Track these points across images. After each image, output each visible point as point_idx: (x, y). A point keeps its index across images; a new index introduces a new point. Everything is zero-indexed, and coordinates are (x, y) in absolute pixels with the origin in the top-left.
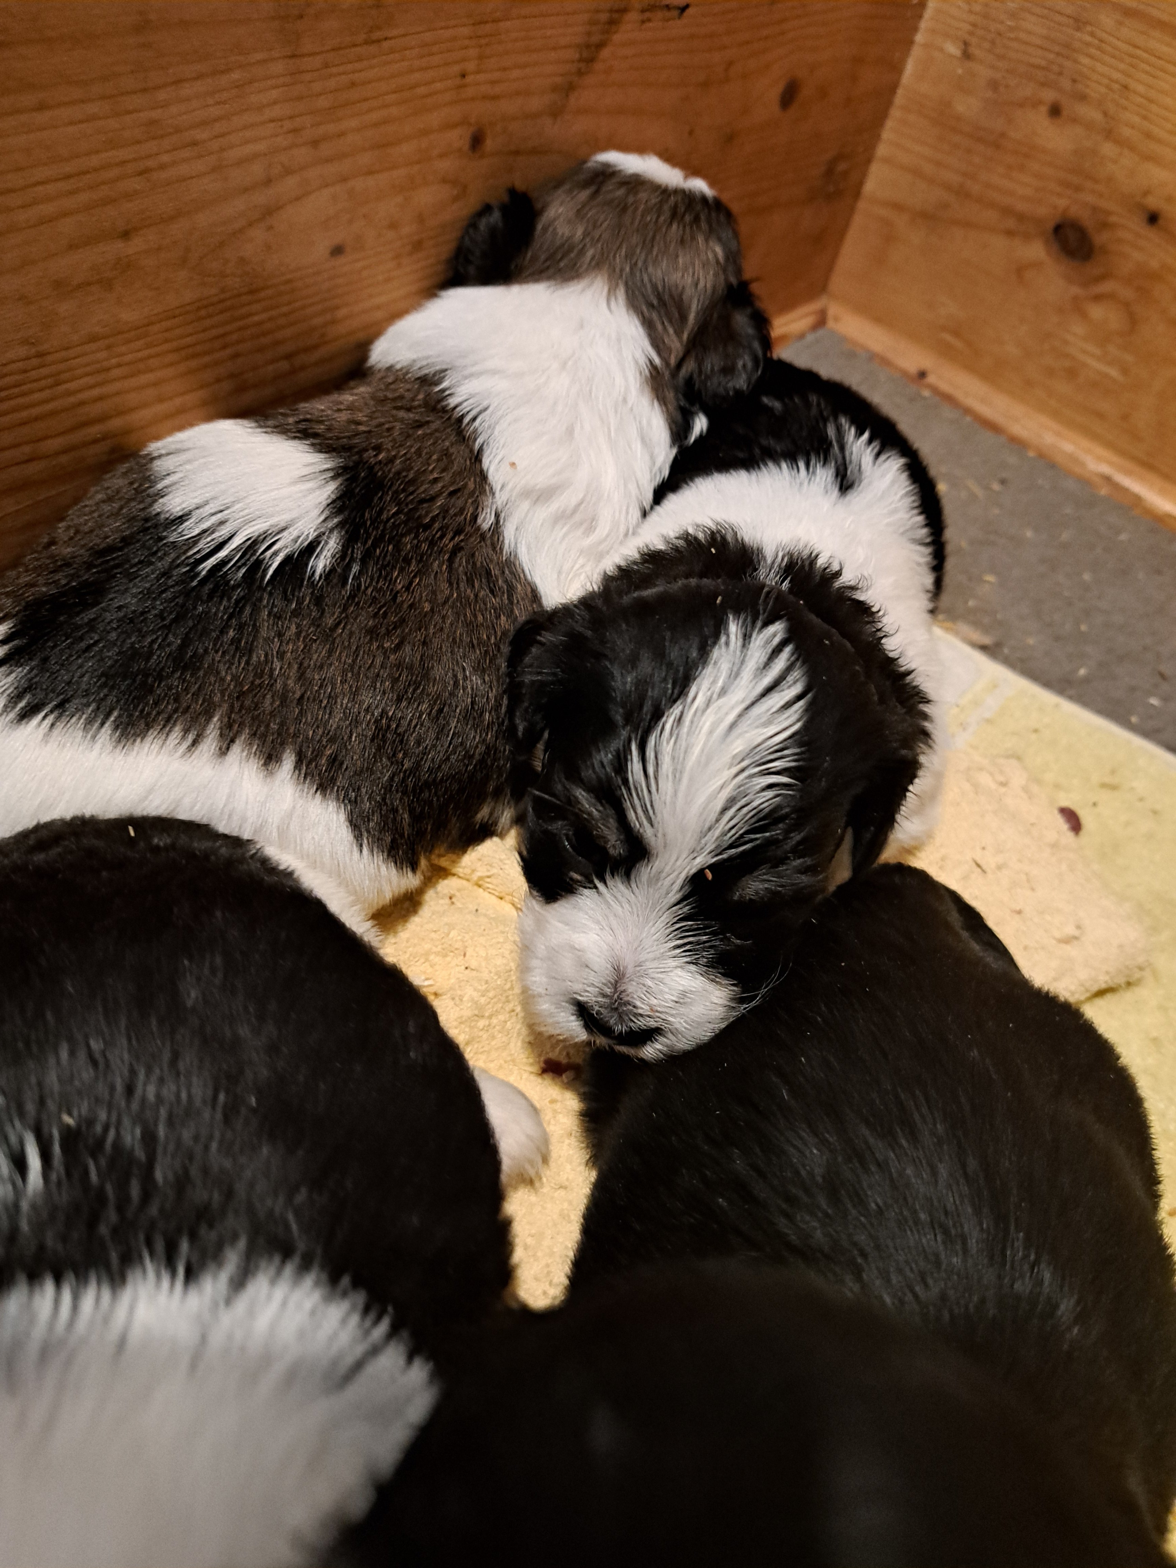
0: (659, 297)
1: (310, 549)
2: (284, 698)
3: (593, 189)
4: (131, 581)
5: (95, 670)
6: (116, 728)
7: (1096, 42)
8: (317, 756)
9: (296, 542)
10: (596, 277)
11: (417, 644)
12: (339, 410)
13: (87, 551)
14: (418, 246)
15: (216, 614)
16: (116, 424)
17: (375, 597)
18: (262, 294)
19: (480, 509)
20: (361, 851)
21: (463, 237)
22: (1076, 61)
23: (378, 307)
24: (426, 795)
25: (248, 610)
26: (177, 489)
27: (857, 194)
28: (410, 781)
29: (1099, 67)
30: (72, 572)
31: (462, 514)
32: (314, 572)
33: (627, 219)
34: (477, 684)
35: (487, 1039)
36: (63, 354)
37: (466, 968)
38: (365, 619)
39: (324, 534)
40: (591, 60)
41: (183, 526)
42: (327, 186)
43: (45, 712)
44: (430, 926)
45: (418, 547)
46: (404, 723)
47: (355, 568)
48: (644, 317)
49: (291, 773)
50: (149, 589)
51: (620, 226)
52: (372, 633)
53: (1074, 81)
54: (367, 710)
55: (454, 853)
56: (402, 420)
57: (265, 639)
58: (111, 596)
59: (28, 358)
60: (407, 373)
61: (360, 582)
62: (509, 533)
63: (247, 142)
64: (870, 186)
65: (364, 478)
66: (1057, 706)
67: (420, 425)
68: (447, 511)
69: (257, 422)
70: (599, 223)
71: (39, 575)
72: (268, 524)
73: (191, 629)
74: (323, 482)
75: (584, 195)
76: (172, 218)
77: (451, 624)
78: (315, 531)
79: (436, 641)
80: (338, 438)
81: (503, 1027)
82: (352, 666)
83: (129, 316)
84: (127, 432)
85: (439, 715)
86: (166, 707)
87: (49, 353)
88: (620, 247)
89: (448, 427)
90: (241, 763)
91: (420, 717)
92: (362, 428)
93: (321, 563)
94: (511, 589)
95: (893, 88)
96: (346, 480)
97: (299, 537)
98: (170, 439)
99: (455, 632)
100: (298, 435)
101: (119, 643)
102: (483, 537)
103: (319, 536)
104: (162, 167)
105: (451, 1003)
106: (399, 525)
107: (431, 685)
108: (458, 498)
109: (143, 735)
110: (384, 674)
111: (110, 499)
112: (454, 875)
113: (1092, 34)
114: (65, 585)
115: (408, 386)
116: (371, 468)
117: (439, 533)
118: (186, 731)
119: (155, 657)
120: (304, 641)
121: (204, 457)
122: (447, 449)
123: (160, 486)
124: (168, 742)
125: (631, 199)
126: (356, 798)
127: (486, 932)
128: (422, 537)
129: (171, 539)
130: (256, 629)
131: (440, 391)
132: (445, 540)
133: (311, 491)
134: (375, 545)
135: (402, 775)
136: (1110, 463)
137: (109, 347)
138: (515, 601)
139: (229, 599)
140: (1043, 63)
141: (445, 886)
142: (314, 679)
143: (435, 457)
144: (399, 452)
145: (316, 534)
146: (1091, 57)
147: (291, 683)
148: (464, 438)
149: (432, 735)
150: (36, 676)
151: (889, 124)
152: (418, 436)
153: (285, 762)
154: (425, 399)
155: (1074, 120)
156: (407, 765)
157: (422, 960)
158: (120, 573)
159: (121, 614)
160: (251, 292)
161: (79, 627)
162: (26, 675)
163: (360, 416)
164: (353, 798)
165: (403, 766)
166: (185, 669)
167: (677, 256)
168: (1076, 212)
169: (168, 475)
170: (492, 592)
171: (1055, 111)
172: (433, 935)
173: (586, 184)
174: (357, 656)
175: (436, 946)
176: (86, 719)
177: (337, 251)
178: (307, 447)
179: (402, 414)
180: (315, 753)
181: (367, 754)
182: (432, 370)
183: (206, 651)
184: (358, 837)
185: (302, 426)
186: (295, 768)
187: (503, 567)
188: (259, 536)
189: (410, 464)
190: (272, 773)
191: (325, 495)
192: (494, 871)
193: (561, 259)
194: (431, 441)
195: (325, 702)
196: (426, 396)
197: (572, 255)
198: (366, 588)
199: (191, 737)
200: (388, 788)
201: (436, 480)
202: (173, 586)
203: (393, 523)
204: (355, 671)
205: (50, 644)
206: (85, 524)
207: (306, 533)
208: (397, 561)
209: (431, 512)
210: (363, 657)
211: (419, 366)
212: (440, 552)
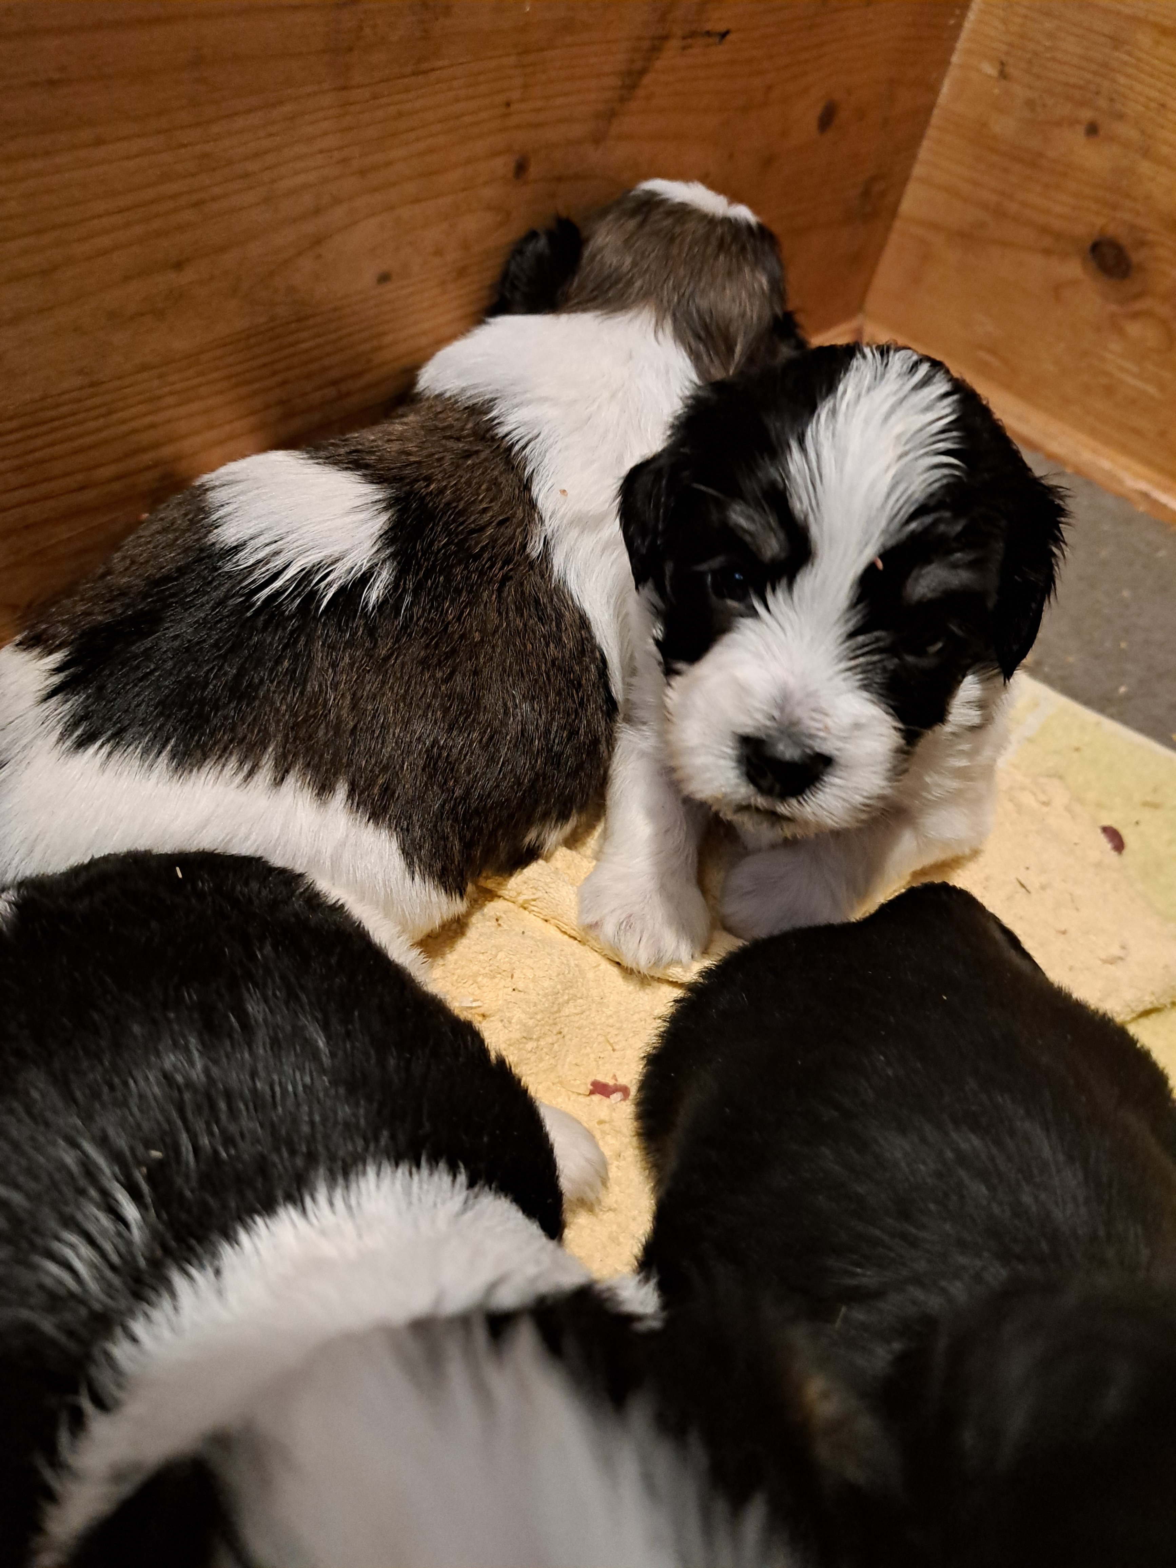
0: (706, 327)
1: (364, 580)
2: (337, 729)
3: (639, 218)
4: (186, 610)
5: (151, 699)
6: (173, 757)
7: (1133, 61)
8: (370, 785)
9: (350, 573)
10: (644, 307)
11: (468, 674)
12: (389, 441)
13: (143, 580)
14: (462, 272)
15: (271, 644)
16: (167, 451)
17: (427, 628)
18: (311, 322)
19: (529, 537)
20: (413, 879)
21: (508, 263)
22: (1114, 81)
23: (424, 333)
24: (475, 822)
25: (303, 640)
26: (232, 520)
27: (893, 213)
28: (461, 809)
29: (1138, 87)
30: (127, 601)
31: (511, 544)
32: (367, 603)
33: (675, 251)
34: (527, 711)
35: (535, 1062)
36: (117, 383)
37: (514, 990)
38: (416, 650)
39: (377, 565)
40: (634, 87)
41: (238, 556)
42: (373, 215)
43: (101, 741)
44: (478, 948)
45: (468, 578)
46: (455, 751)
47: (408, 599)
48: (690, 347)
49: (344, 802)
50: (204, 619)
51: (667, 257)
52: (424, 663)
53: (1112, 100)
54: (419, 739)
55: (501, 876)
56: (452, 450)
57: (319, 670)
58: (167, 625)
59: (81, 388)
60: (456, 402)
61: (413, 613)
62: (558, 561)
63: (296, 173)
64: (907, 206)
65: (416, 509)
66: (1098, 724)
67: (468, 455)
68: (496, 540)
69: (307, 453)
70: (647, 253)
71: (94, 604)
72: (323, 554)
73: (246, 659)
74: (376, 513)
75: (631, 224)
76: (223, 249)
77: (501, 654)
78: (368, 562)
79: (486, 672)
80: (390, 469)
81: (551, 1050)
82: (404, 698)
83: (181, 345)
84: (178, 458)
85: (490, 743)
86: (223, 736)
87: (103, 383)
88: (668, 278)
89: (497, 457)
90: (295, 793)
91: (470, 745)
92: (413, 459)
93: (374, 594)
94: (560, 616)
95: (929, 109)
96: (399, 510)
97: (352, 568)
98: (222, 470)
99: (505, 661)
100: (350, 466)
101: (175, 672)
102: (531, 565)
103: (372, 567)
104: (214, 199)
105: (500, 1025)
106: (450, 555)
107: (481, 714)
108: (507, 528)
109: (200, 764)
110: (436, 703)
111: (164, 531)
112: (500, 897)
113: (1129, 54)
114: (121, 614)
115: (457, 416)
116: (422, 499)
117: (489, 563)
118: (241, 763)
119: (211, 687)
120: (357, 671)
121: (257, 488)
122: (496, 478)
123: (214, 517)
124: (224, 772)
125: (678, 230)
126: (408, 826)
127: (534, 954)
128: (472, 567)
129: (226, 569)
130: (311, 659)
131: (489, 420)
132: (495, 570)
133: (364, 522)
134: (427, 577)
135: (452, 802)
136: (1149, 481)
137: (160, 376)
138: (564, 629)
139: (285, 629)
140: (1081, 82)
141: (493, 908)
142: (366, 710)
143: (484, 487)
144: (449, 482)
145: (369, 564)
146: (1128, 76)
147: (344, 713)
148: (513, 468)
149: (483, 761)
150: (93, 704)
151: (926, 143)
152: (468, 466)
153: (338, 792)
154: (473, 428)
155: (1112, 139)
156: (458, 792)
157: (471, 982)
158: (176, 603)
159: (177, 643)
160: (298, 320)
161: (136, 657)
162: (82, 703)
163: (411, 446)
164: (405, 827)
165: (454, 793)
166: (240, 700)
167: (724, 288)
168: (1112, 230)
169: (222, 506)
170: (540, 619)
171: (1092, 130)
172: (481, 957)
173: (633, 213)
174: (409, 686)
175: (484, 968)
176: (143, 748)
177: (384, 278)
178: (358, 477)
179: (450, 444)
180: (368, 782)
181: (418, 783)
182: (479, 400)
183: (262, 681)
184: (410, 865)
185: (355, 456)
186: (348, 797)
187: (552, 595)
188: (314, 566)
189: (460, 494)
190: (325, 803)
191: (378, 526)
192: (539, 894)
193: (609, 289)
194: (480, 471)
195: (377, 732)
196: (475, 425)
197: (620, 286)
198: (418, 619)
199: (247, 768)
200: (439, 815)
201: (485, 510)
202: (228, 616)
203: (444, 554)
204: (408, 701)
205: (107, 672)
206: (140, 555)
207: (359, 565)
208: (448, 592)
209: (481, 542)
210: (415, 688)
211: (468, 394)
212: (490, 582)
